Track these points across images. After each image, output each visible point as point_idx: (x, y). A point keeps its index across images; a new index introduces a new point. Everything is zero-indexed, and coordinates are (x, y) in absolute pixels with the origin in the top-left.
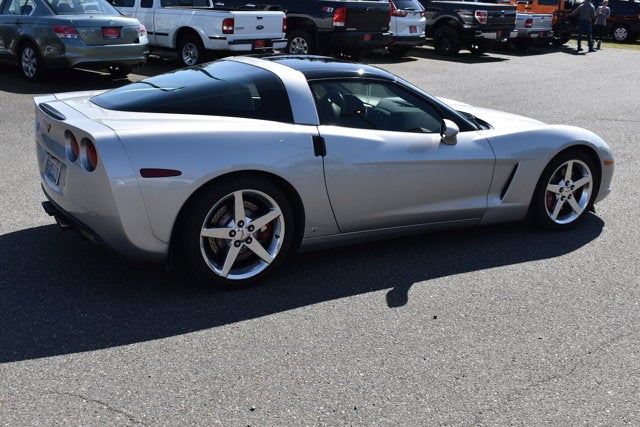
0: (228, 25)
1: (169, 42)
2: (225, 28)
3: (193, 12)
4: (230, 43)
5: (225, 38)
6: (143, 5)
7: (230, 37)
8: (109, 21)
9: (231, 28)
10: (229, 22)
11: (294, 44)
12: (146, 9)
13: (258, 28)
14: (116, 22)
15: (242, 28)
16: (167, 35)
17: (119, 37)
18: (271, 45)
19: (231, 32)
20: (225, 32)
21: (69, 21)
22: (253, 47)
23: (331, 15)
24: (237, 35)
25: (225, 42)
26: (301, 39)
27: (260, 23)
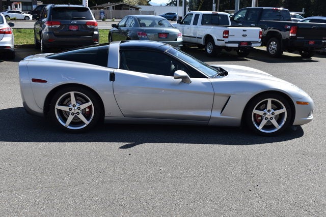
0: (226, 34)
1: (202, 42)
2: (224, 35)
3: (212, 27)
4: (226, 43)
5: (224, 40)
6: (194, 24)
7: (226, 40)
8: (162, 30)
9: (227, 35)
10: (226, 32)
11: (271, 45)
12: (194, 26)
13: (243, 35)
14: (166, 31)
15: (234, 35)
16: (201, 38)
17: (166, 38)
18: (251, 45)
19: (227, 37)
20: (224, 37)
21: (144, 30)
22: (240, 45)
23: (289, 30)
24: (230, 39)
25: (224, 42)
26: (274, 43)
27: (245, 33)
